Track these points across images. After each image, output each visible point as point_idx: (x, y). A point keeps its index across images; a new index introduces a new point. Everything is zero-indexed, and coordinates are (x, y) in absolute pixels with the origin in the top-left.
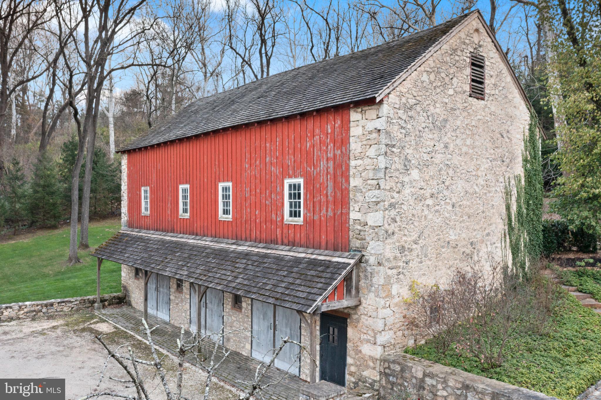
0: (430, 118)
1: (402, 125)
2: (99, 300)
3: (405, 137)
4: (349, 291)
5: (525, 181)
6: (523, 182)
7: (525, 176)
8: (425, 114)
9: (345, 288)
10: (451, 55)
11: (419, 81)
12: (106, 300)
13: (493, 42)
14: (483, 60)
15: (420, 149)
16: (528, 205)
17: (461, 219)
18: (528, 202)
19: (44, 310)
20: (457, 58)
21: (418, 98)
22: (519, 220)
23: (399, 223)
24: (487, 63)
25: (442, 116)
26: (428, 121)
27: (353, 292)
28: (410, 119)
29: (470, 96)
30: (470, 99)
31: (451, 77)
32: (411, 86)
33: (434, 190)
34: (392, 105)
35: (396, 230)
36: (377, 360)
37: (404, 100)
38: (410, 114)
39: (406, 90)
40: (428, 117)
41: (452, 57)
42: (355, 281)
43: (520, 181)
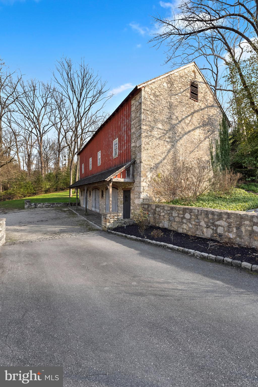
0: (168, 103)
1: (152, 102)
2: (70, 203)
3: (154, 108)
4: (128, 175)
5: (220, 143)
6: (219, 143)
7: (220, 140)
8: (165, 100)
9: (126, 174)
10: (180, 78)
11: (162, 85)
12: (73, 204)
13: (202, 78)
14: (197, 85)
15: (163, 116)
16: (222, 153)
17: (186, 152)
18: (222, 152)
19: (51, 205)
20: (183, 80)
21: (161, 92)
22: (217, 159)
23: (151, 145)
24: (199, 86)
25: (175, 104)
26: (167, 104)
27: (131, 176)
28: (157, 101)
29: (190, 98)
30: (190, 100)
31: (179, 88)
32: (158, 87)
33: (170, 135)
34: (147, 92)
35: (149, 148)
36: (140, 205)
37: (153, 91)
38: (157, 98)
39: (155, 88)
40: (167, 102)
41: (180, 79)
42: (132, 172)
43: (217, 142)
